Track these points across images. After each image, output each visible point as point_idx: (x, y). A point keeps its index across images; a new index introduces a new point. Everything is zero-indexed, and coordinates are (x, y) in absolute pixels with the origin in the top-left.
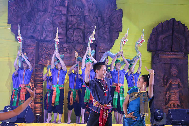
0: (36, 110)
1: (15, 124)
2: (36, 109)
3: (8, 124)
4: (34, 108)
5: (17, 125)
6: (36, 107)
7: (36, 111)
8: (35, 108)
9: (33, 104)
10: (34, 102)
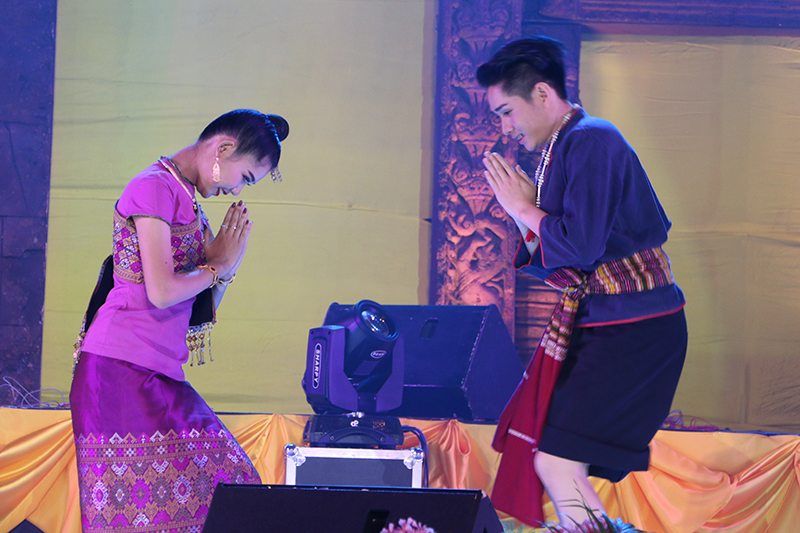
0: (533, 332)
1: (403, 422)
2: (527, 326)
3: (354, 424)
4: (516, 318)
5: (413, 429)
6: (530, 315)
7: (527, 339)
8: (523, 320)
9: (511, 291)
10: (513, 283)
